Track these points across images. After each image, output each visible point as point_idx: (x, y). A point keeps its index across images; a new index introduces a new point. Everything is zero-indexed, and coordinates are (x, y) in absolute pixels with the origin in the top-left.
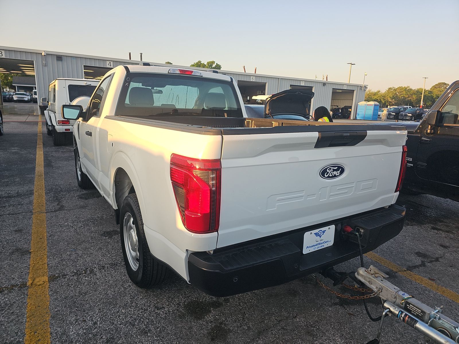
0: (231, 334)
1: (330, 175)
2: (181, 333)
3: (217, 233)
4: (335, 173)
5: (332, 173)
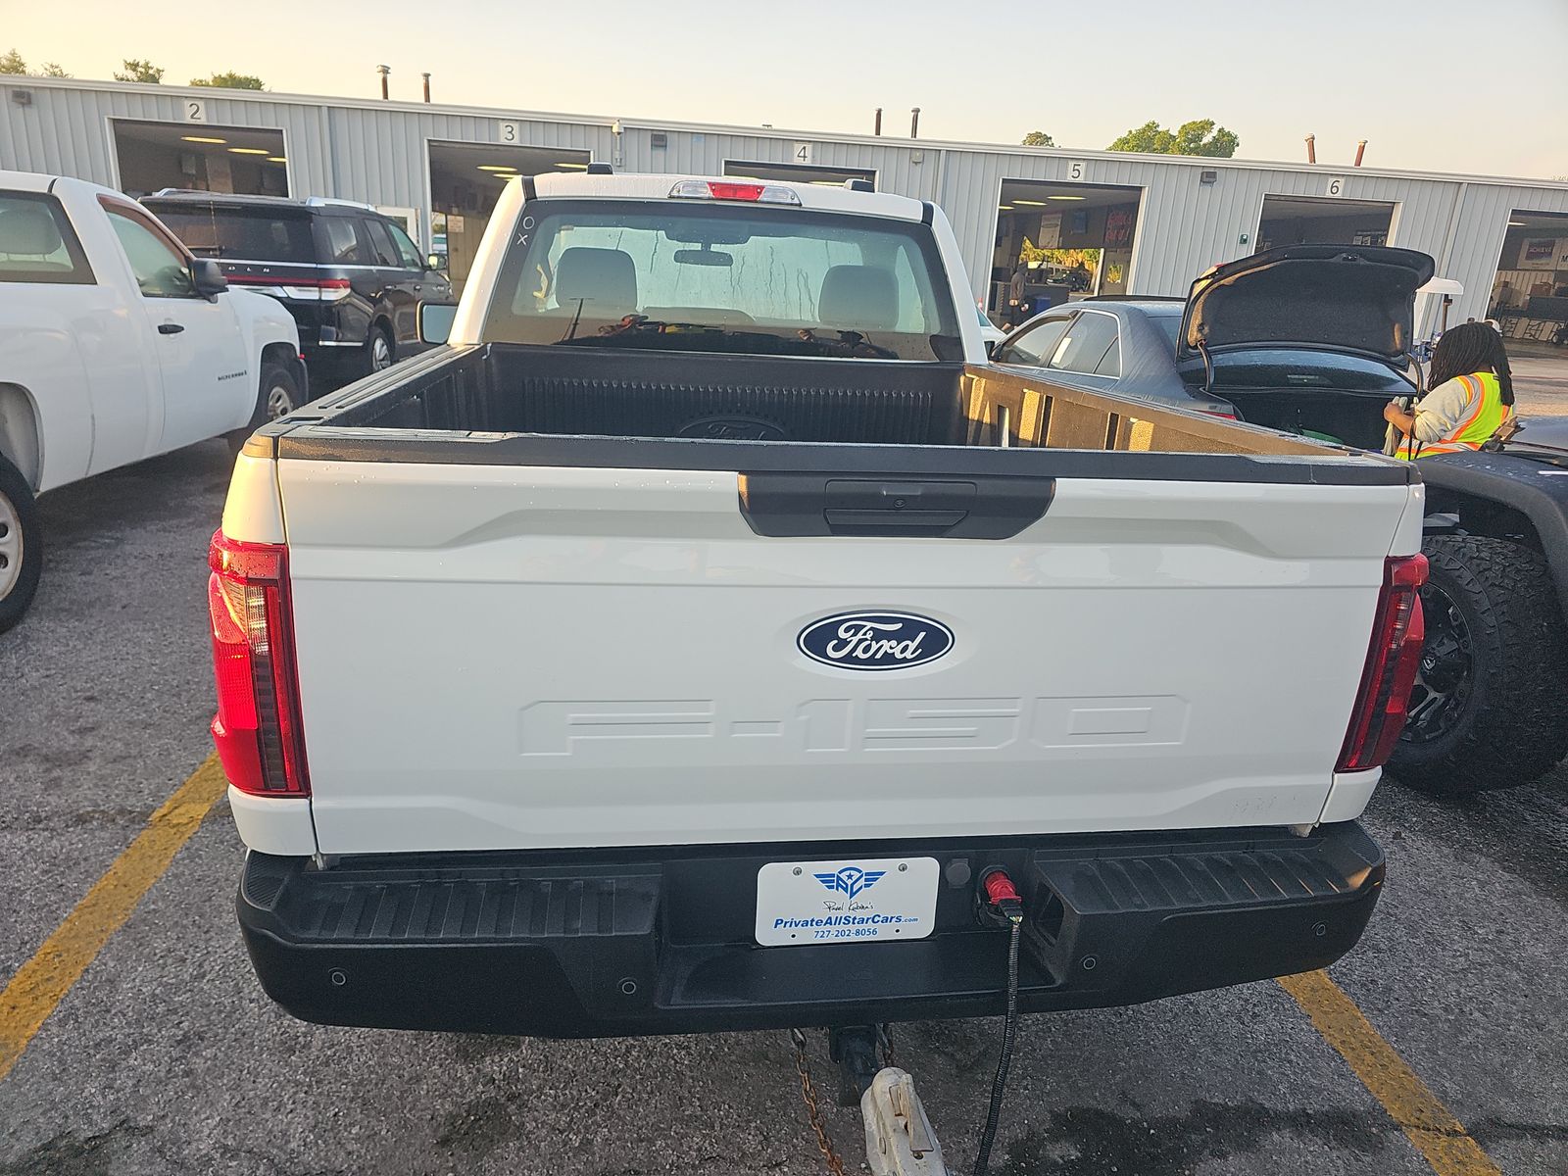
0: (511, 1144)
1: (859, 653)
2: (376, 1084)
3: (307, 801)
4: (886, 645)
5: (870, 645)
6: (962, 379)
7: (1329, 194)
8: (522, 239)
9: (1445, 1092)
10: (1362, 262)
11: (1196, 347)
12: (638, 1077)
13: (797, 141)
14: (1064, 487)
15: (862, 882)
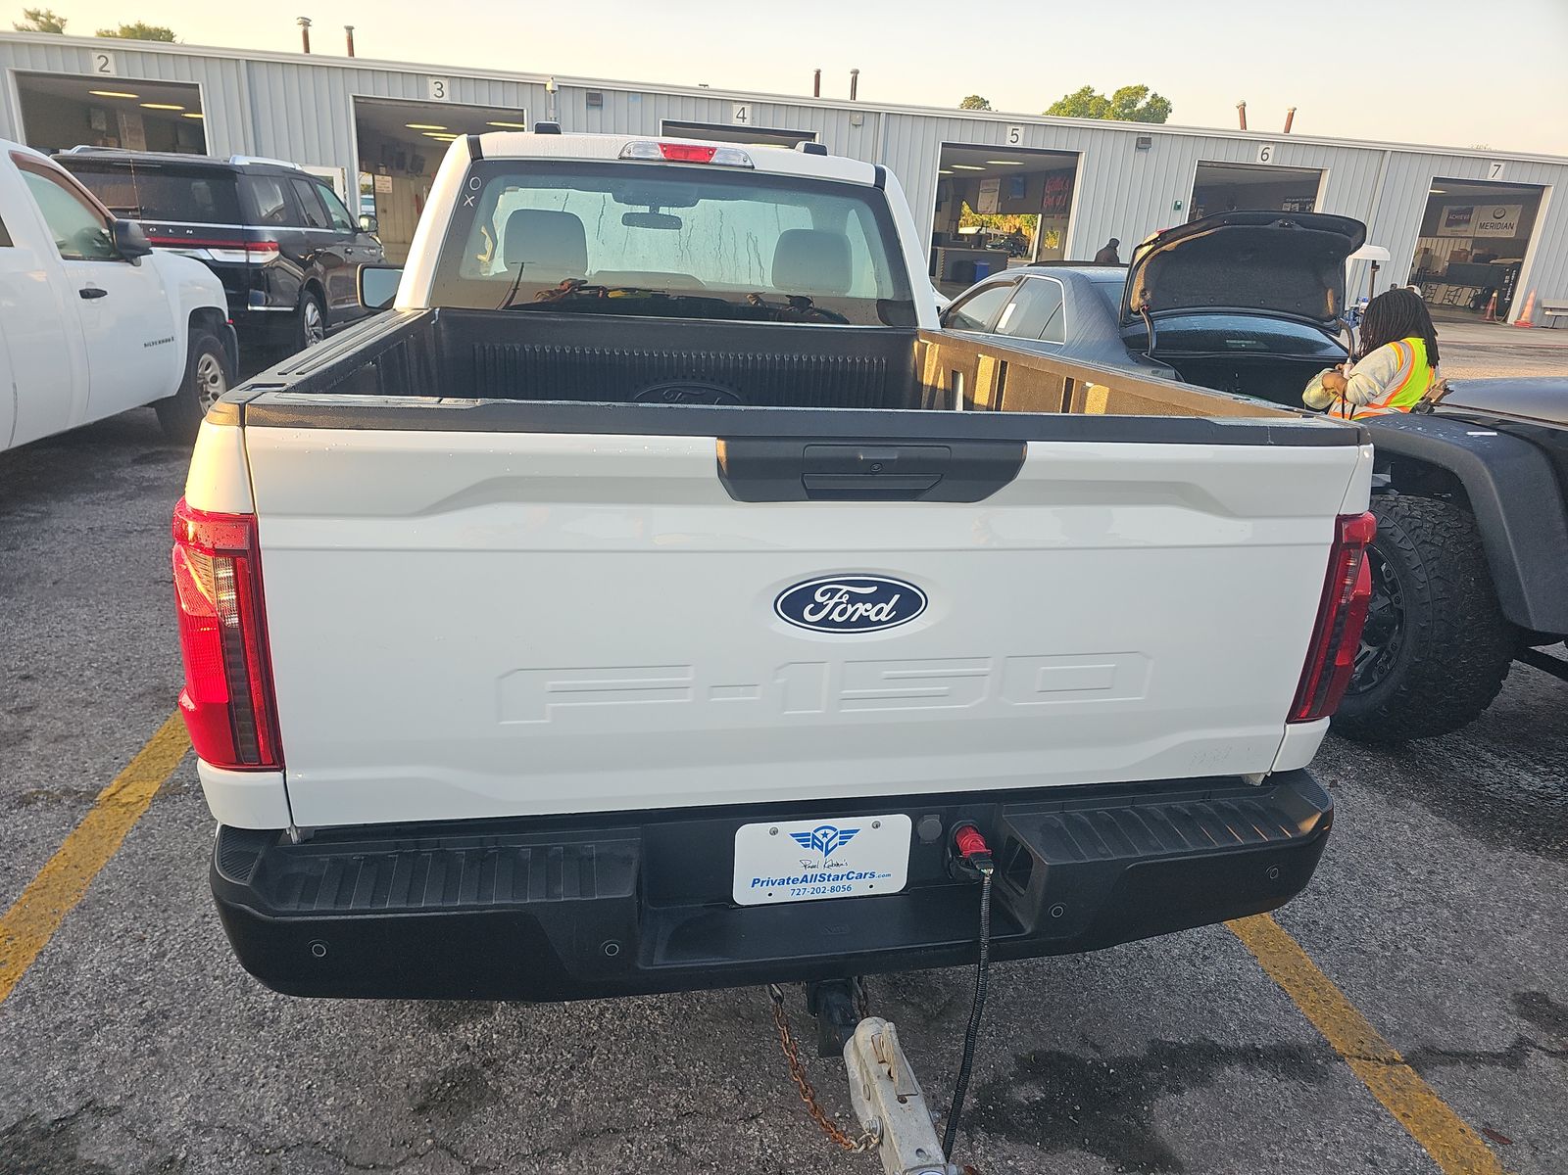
0: (489, 1109)
1: (835, 616)
2: (349, 1056)
3: (281, 774)
4: (861, 608)
5: (846, 608)
6: (916, 344)
7: (1259, 161)
8: (469, 200)
9: (1383, 1024)
10: (1299, 228)
11: (1138, 313)
12: (613, 1038)
13: (736, 101)
14: (1035, 450)
15: (837, 840)
